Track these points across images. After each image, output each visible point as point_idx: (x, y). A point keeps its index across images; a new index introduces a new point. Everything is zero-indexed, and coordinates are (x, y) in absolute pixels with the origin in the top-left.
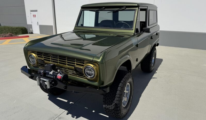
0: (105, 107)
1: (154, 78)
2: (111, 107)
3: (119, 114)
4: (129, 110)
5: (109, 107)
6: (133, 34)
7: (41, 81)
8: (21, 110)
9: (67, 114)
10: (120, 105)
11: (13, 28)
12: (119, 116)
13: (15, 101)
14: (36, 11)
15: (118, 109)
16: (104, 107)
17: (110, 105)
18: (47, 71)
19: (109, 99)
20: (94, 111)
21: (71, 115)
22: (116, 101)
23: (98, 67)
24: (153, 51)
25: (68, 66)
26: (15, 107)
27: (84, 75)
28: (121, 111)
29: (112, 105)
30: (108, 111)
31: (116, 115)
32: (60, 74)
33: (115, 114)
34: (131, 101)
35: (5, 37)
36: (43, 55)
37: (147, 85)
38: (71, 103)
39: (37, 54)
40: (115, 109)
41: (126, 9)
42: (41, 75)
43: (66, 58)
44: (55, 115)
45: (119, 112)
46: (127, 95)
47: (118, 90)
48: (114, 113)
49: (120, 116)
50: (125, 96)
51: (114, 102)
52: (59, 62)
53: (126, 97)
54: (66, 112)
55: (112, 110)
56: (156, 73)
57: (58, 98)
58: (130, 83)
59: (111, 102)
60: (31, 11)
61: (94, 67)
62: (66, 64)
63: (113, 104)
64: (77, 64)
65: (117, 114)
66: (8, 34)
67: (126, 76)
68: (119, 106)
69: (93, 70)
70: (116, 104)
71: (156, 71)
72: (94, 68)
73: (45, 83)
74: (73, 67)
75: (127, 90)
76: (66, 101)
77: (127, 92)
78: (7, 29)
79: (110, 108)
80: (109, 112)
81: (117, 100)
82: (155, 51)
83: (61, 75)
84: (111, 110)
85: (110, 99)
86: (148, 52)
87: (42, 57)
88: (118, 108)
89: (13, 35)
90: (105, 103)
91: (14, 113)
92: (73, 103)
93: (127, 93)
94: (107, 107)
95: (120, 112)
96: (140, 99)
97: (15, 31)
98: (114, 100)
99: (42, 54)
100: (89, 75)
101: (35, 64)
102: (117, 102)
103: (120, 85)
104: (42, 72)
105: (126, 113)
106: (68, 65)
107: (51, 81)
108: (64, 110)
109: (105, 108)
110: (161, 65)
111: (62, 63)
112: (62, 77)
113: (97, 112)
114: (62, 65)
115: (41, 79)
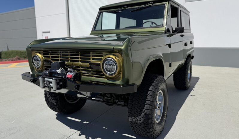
0: (131, 120)
1: (192, 95)
2: (140, 119)
3: (151, 130)
4: (163, 128)
5: (136, 120)
6: (164, 31)
7: (45, 82)
8: (20, 131)
9: (80, 135)
10: (152, 117)
11: (22, 52)
12: (151, 134)
13: (14, 121)
14: (49, 32)
15: (150, 122)
16: (129, 120)
17: (137, 117)
18: (54, 70)
19: (136, 108)
20: (115, 132)
21: (85, 136)
22: (145, 111)
23: (121, 58)
24: (188, 62)
25: (82, 64)
26: (11, 128)
27: (102, 72)
28: (154, 125)
29: (141, 117)
30: (135, 126)
31: (146, 132)
32: (71, 72)
33: (145, 129)
34: (165, 117)
35: (13, 60)
36: (50, 54)
37: (184, 103)
38: (85, 122)
39: (43, 54)
40: (145, 122)
41: (153, 4)
42: (47, 76)
43: (79, 52)
44: (64, 136)
45: (150, 126)
46: (160, 107)
47: (149, 95)
48: (143, 128)
49: (153, 132)
50: (158, 107)
51: (143, 111)
52: (70, 60)
53: (159, 109)
54: (79, 132)
55: (140, 123)
56: (193, 90)
57: (69, 118)
58: (163, 90)
59: (139, 112)
60: (43, 33)
61: (115, 58)
62: (78, 61)
63: (143, 115)
64: (93, 59)
65: (147, 129)
66: (16, 58)
67: (158, 79)
68: (150, 118)
69: (115, 63)
70: (146, 114)
71: (194, 89)
72: (116, 60)
73: (51, 84)
74: (88, 64)
75: (159, 101)
76: (79, 121)
77: (160, 102)
78: (15, 54)
79: (138, 122)
80: (136, 128)
81: (148, 109)
82: (190, 63)
83: (72, 74)
84: (140, 125)
85: (138, 108)
86: (182, 63)
87: (49, 57)
88: (150, 120)
89: (21, 58)
90: (131, 114)
91: (10, 135)
92: (88, 123)
93: (160, 104)
94: (134, 120)
95: (152, 127)
96: (177, 117)
97: (24, 55)
98: (144, 108)
99: (49, 52)
100: (109, 71)
101: (40, 67)
102: (148, 112)
103: (151, 88)
104: (48, 73)
105: (161, 131)
106: (82, 62)
107: (58, 81)
108: (76, 131)
109: (131, 122)
110: (197, 83)
111: (73, 61)
112: (73, 75)
113: (120, 132)
114: (74, 63)
115: (46, 79)
